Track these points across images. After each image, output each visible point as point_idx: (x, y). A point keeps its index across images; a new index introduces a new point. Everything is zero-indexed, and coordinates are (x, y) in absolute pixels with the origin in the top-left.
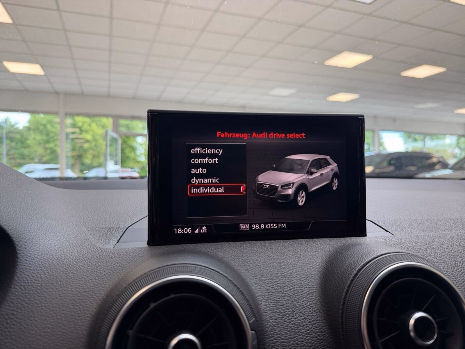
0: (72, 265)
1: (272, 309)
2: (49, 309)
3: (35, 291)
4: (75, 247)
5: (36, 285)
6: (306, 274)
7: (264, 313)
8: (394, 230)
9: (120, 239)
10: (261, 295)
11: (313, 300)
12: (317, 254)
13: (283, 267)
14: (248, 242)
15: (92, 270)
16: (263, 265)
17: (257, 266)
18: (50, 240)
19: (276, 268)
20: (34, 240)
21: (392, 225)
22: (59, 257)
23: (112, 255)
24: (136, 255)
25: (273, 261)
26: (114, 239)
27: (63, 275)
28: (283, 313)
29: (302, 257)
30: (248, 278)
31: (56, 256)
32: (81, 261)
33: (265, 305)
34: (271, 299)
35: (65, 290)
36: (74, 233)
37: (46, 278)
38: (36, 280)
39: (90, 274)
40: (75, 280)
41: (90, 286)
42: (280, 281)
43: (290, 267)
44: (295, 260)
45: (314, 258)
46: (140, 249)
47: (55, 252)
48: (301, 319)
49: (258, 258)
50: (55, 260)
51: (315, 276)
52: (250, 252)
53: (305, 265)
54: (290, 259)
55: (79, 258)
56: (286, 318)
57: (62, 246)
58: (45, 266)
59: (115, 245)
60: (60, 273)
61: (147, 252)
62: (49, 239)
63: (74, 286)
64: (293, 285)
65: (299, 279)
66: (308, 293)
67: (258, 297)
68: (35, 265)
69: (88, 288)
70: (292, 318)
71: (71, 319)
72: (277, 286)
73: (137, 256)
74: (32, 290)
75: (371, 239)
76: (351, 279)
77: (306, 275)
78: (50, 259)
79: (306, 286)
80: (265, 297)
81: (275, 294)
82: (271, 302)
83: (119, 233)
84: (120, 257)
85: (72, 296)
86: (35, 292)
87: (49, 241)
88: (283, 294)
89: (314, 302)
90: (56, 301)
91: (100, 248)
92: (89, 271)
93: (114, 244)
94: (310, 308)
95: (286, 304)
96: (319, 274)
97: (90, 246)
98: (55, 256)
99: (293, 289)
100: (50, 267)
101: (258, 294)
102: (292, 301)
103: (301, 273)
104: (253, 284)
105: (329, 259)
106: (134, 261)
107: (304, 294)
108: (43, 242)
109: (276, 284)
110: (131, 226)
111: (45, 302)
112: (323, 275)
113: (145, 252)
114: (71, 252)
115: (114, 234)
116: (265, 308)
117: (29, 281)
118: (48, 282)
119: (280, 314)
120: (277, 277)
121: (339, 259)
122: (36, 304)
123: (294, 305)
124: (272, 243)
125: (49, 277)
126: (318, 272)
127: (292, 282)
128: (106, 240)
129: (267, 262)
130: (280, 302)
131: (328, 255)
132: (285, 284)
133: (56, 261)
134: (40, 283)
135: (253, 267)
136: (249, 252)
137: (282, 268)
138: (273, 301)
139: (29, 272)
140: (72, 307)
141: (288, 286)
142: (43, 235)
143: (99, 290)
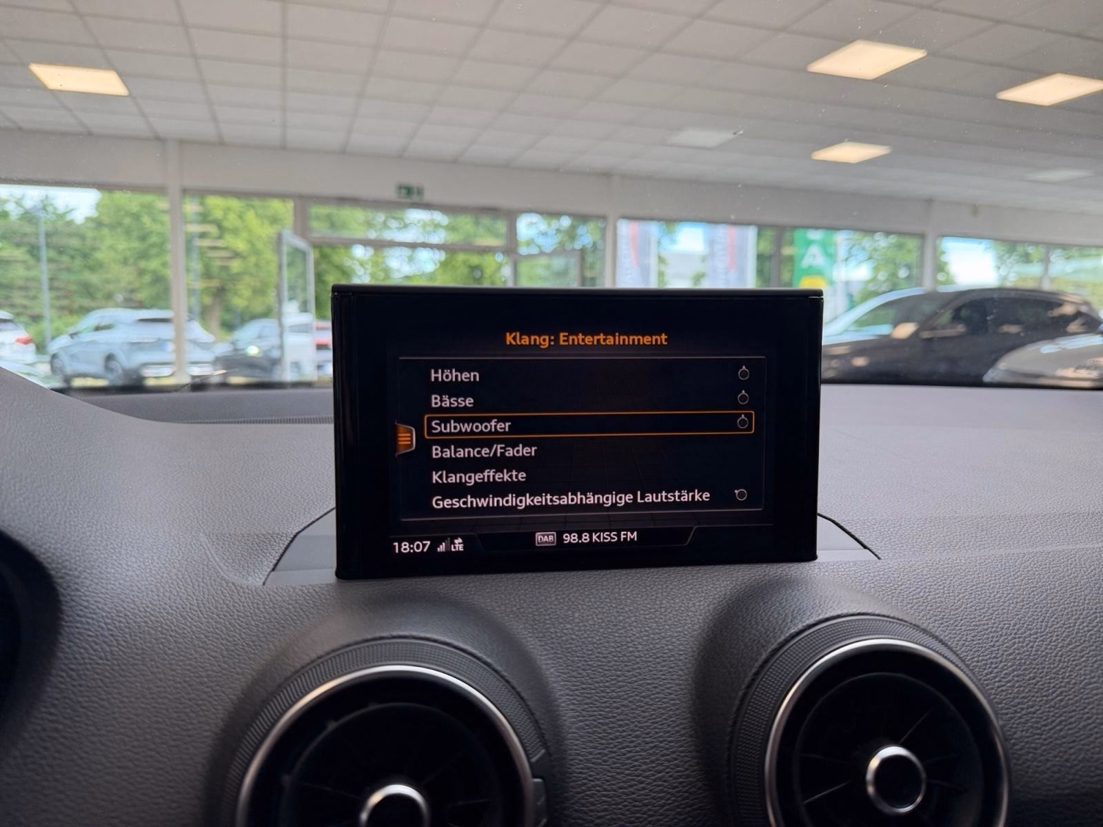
0: (175, 624)
1: (587, 725)
2: (129, 719)
3: (99, 681)
4: (181, 583)
5: (102, 670)
6: (669, 649)
7: (570, 733)
8: (882, 544)
9: (279, 561)
10: (568, 695)
11: (677, 707)
12: (697, 604)
13: (620, 632)
14: (552, 573)
15: (217, 636)
16: (577, 628)
17: (565, 631)
18: (130, 568)
19: (605, 635)
20: (94, 571)
21: (880, 533)
22: (148, 607)
23: (260, 603)
24: (311, 602)
25: (600, 619)
26: (266, 563)
27: (157, 646)
28: (610, 733)
29: (663, 610)
30: (543, 658)
31: (142, 603)
32: (194, 615)
33: (574, 717)
34: (586, 704)
35: (160, 680)
36: (181, 550)
37: (121, 653)
38: (101, 658)
39: (213, 645)
40: (182, 658)
41: (213, 671)
42: (611, 664)
43: (634, 633)
44: (647, 617)
45: (690, 614)
46: (320, 588)
47: (140, 595)
48: (648, 747)
49: (570, 612)
50: (140, 614)
51: (686, 654)
52: (553, 599)
53: (667, 627)
54: (637, 614)
55: (190, 609)
56: (615, 746)
57: (155, 580)
58: (120, 626)
59: (268, 576)
60: (150, 642)
61: (333, 596)
62: (128, 565)
63: (179, 671)
64: (637, 674)
65: (651, 659)
66: (668, 691)
67: (560, 699)
68: (99, 626)
69: (208, 676)
70: (628, 747)
71: (174, 740)
72: (603, 676)
73: (312, 605)
74: (94, 679)
75: (824, 568)
76: (754, 670)
77: (667, 651)
78: (129, 611)
79: (664, 675)
80: (574, 699)
81: (598, 693)
82: (588, 711)
83: (277, 548)
84: (275, 606)
85: (174, 691)
86: (101, 684)
87: (128, 570)
88: (614, 694)
89: (678, 712)
90: (143, 703)
91: (234, 584)
92: (211, 638)
93: (266, 573)
94: (669, 725)
95: (619, 715)
96: (695, 649)
97: (215, 580)
98: (139, 605)
99: (636, 682)
100: (129, 628)
101: (562, 693)
102: (632, 709)
103: (658, 646)
104: (552, 670)
105: (721, 616)
106: (305, 616)
107: (659, 693)
108: (114, 574)
109: (601, 670)
110: (303, 530)
111: (121, 705)
112: (702, 654)
113: (328, 597)
114: (174, 595)
115: (267, 549)
116: (573, 723)
117: (87, 661)
118: (125, 662)
119: (604, 736)
120: (605, 655)
121: (741, 618)
122: (102, 709)
123: (635, 718)
124: (604, 575)
125: (129, 651)
126: (693, 646)
127: (635, 667)
128: (250, 565)
129: (587, 621)
130: (608, 709)
131: (719, 607)
132: (620, 671)
133: (142, 614)
134: (109, 663)
135: (556, 632)
136: (550, 597)
137: (617, 635)
138: (591, 707)
139: (88, 640)
140: (175, 715)
141: (626, 676)
142: (115, 557)
143: (231, 680)
